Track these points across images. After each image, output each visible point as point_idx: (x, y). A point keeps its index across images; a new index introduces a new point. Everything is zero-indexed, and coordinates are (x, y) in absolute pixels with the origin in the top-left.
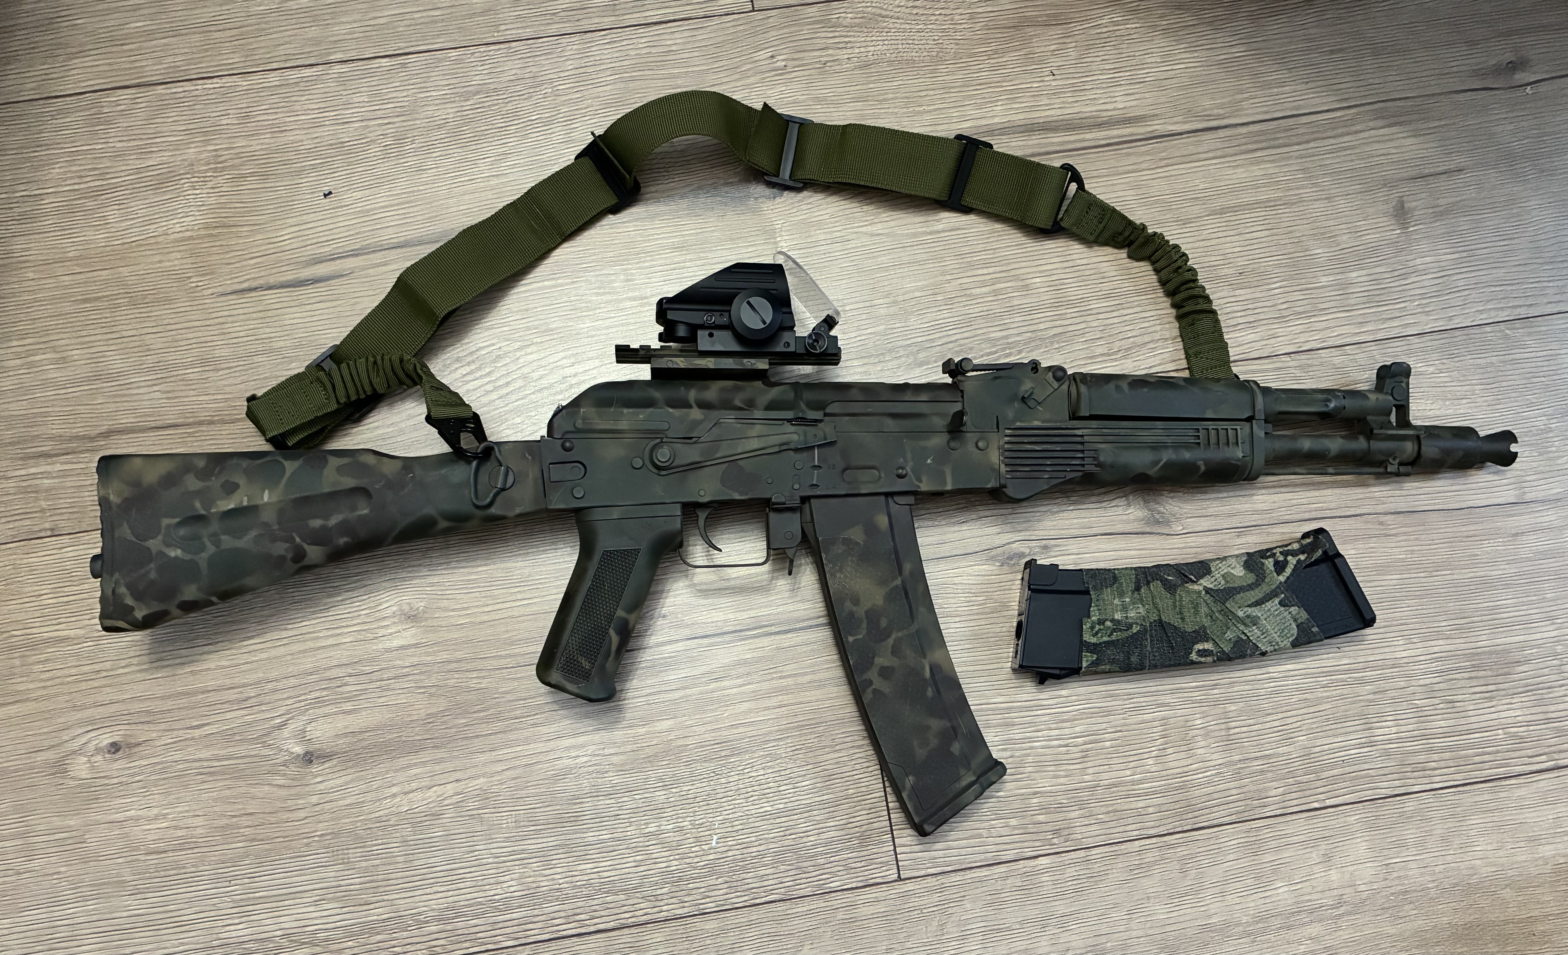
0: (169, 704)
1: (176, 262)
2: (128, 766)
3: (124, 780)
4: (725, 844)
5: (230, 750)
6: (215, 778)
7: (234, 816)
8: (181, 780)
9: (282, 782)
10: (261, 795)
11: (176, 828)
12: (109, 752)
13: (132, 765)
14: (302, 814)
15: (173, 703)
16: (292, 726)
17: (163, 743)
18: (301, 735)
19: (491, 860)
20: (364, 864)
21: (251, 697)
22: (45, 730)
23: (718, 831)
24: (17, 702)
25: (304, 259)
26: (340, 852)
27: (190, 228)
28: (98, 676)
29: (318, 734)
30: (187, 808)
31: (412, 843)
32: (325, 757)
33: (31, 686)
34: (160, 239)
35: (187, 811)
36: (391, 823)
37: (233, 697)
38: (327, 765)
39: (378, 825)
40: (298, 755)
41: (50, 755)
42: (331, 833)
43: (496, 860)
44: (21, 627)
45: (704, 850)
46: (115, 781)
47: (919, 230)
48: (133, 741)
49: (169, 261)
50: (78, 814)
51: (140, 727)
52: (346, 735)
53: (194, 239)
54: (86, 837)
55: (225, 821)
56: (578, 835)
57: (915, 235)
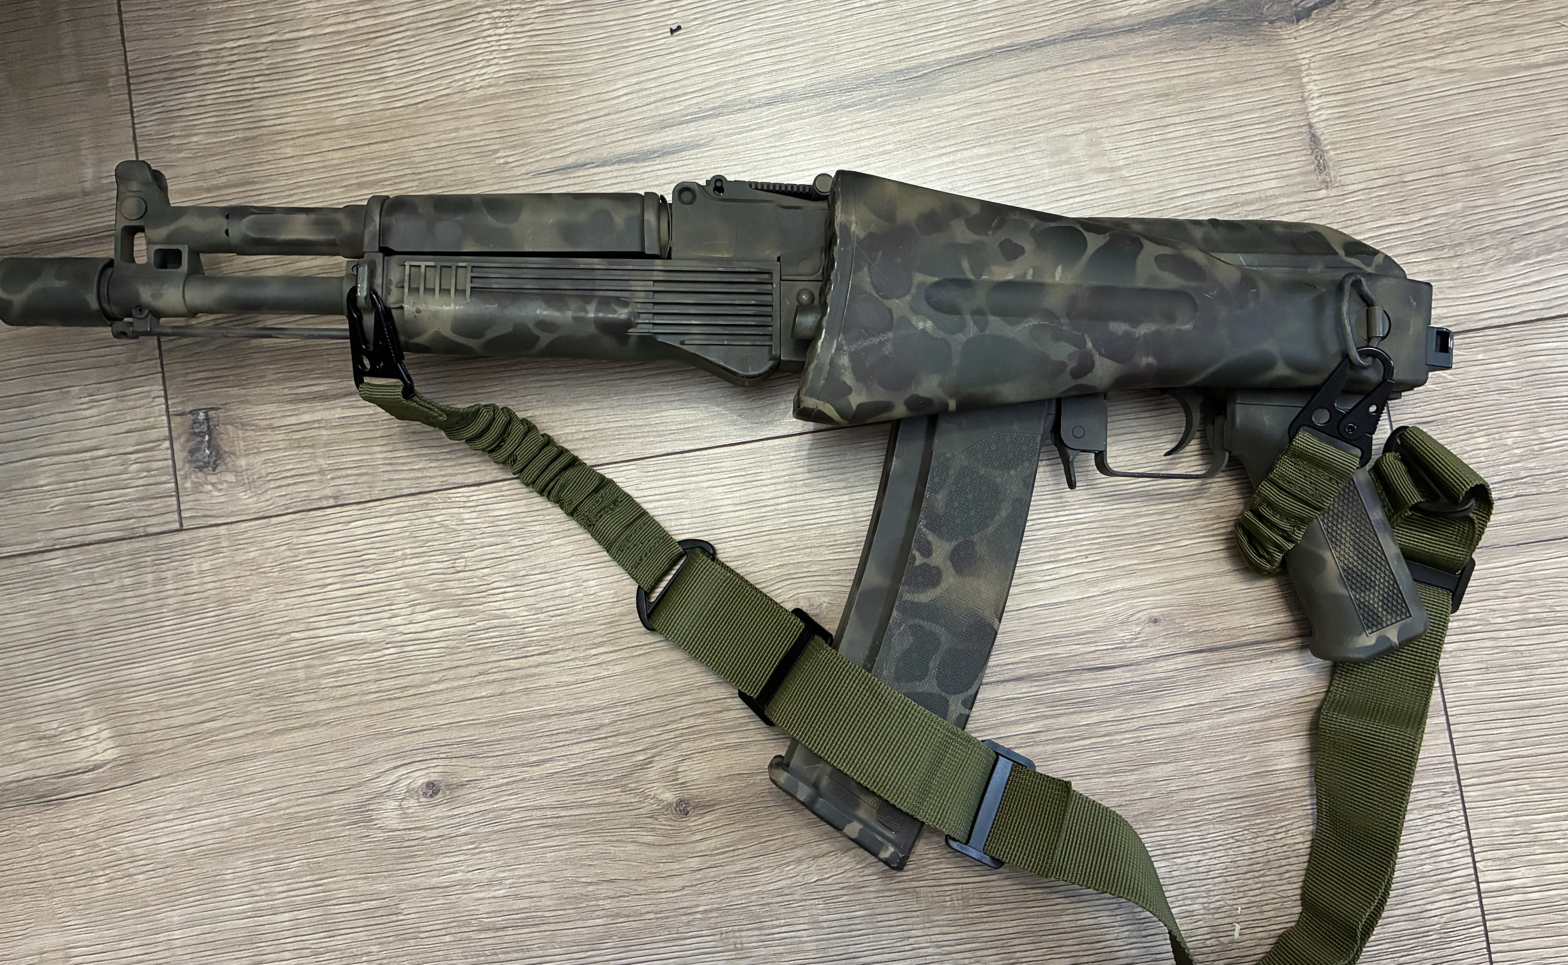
0: (498, 733)
1: (477, 130)
2: (450, 813)
3: (446, 832)
4: (1252, 936)
5: (580, 794)
6: (562, 832)
7: (590, 883)
8: (520, 834)
9: (650, 839)
10: (623, 856)
11: (516, 897)
12: (425, 794)
13: (455, 812)
14: (678, 882)
15: (503, 730)
16: (659, 765)
17: (492, 784)
18: (672, 777)
19: (930, 950)
20: (763, 951)
21: (602, 726)
22: (341, 765)
23: (1242, 918)
24: (303, 727)
25: (646, 122)
26: (731, 934)
27: (493, 82)
28: (405, 694)
29: (694, 775)
30: (528, 872)
31: (824, 924)
32: (705, 806)
33: (322, 706)
34: (456, 98)
35: (530, 876)
36: (796, 897)
37: (581, 725)
38: (707, 818)
39: (779, 899)
40: (671, 804)
41: (349, 798)
42: (718, 909)
43: (939, 950)
44: (302, 627)
45: (1223, 944)
46: (435, 833)
47: (1510, 63)
48: (455, 781)
49: (467, 128)
50: (389, 876)
51: (462, 762)
52: (731, 777)
53: (499, 98)
54: (403, 906)
55: (577, 890)
56: (1048, 920)
57: (1503, 71)
